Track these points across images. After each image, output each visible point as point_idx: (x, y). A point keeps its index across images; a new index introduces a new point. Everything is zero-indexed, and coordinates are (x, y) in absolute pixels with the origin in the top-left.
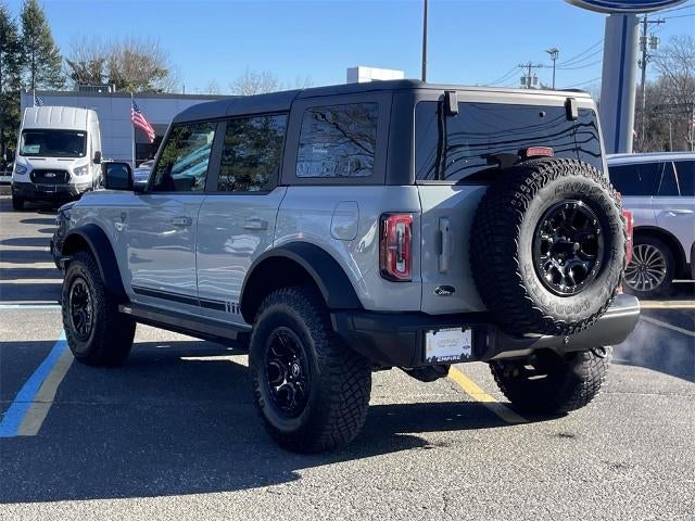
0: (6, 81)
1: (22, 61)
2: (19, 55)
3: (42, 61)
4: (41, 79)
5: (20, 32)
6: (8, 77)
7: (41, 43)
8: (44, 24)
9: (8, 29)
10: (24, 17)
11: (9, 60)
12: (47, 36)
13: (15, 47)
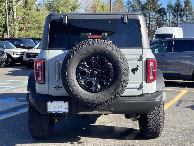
0: (179, 20)
1: (184, 15)
2: (183, 13)
3: (189, 14)
4: (189, 19)
5: (183, 6)
6: (180, 19)
7: (189, 9)
8: (190, 3)
9: (180, 6)
10: (185, 2)
11: (180, 15)
12: (191, 7)
13: (182, 11)
